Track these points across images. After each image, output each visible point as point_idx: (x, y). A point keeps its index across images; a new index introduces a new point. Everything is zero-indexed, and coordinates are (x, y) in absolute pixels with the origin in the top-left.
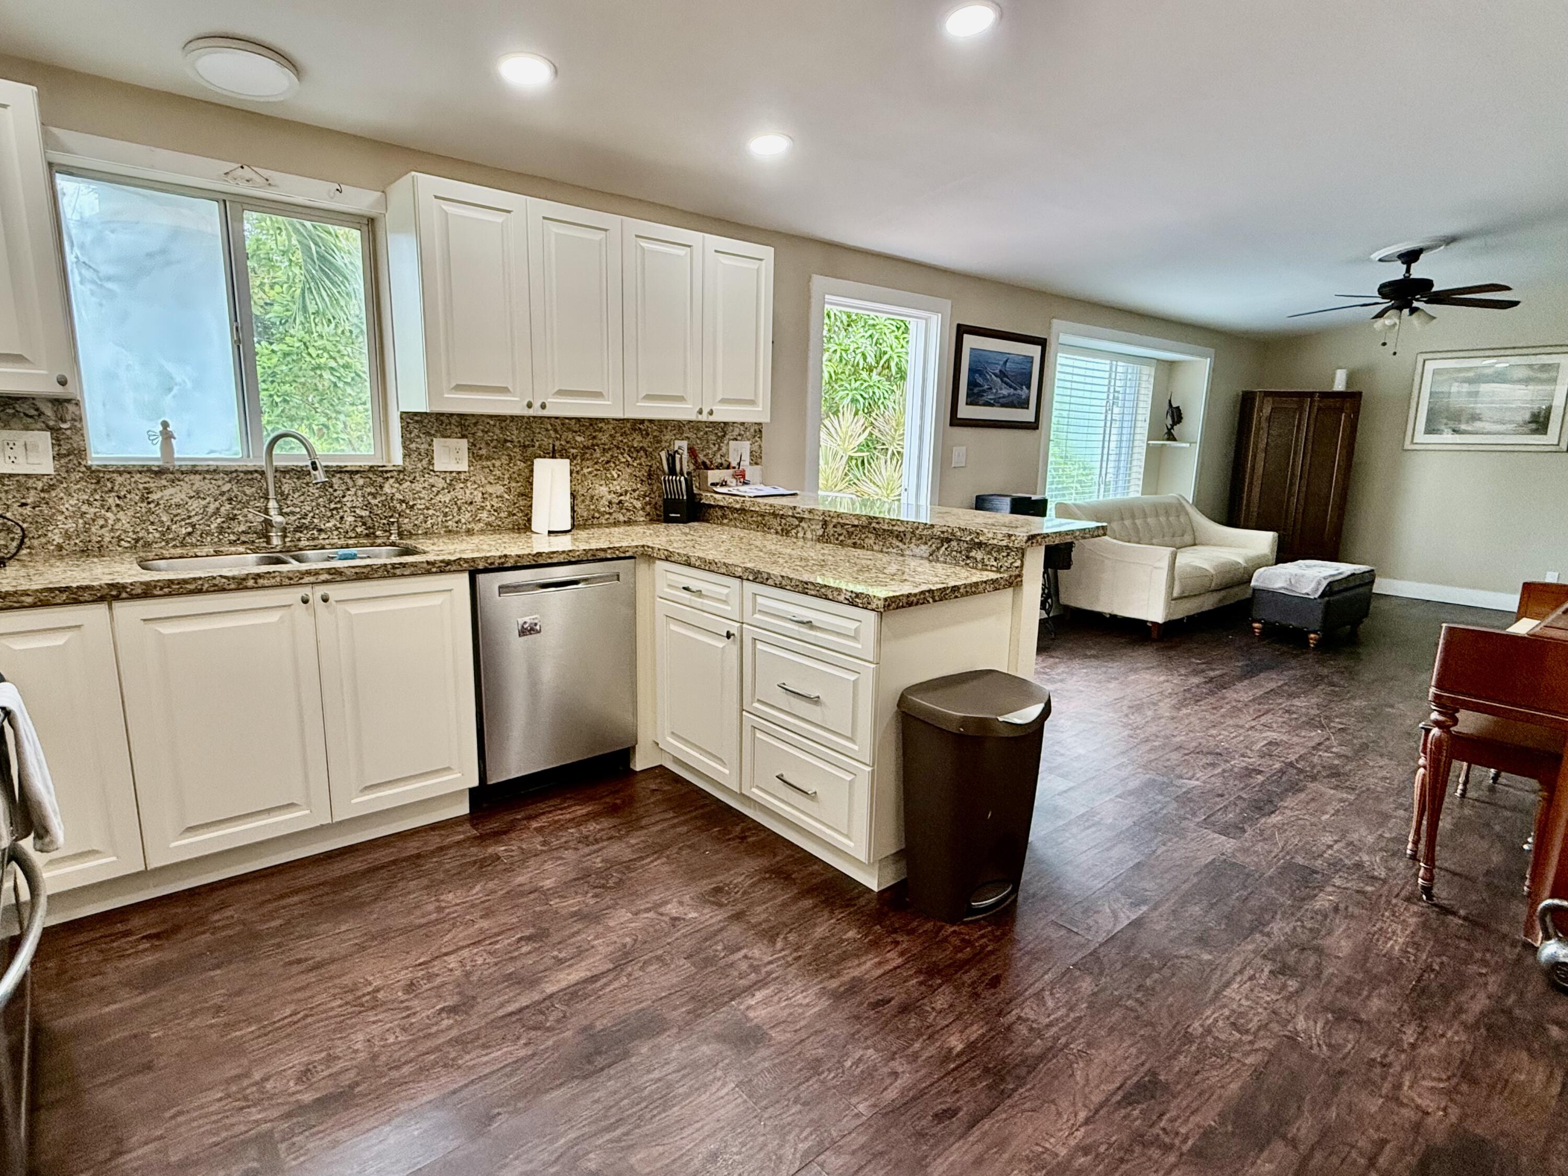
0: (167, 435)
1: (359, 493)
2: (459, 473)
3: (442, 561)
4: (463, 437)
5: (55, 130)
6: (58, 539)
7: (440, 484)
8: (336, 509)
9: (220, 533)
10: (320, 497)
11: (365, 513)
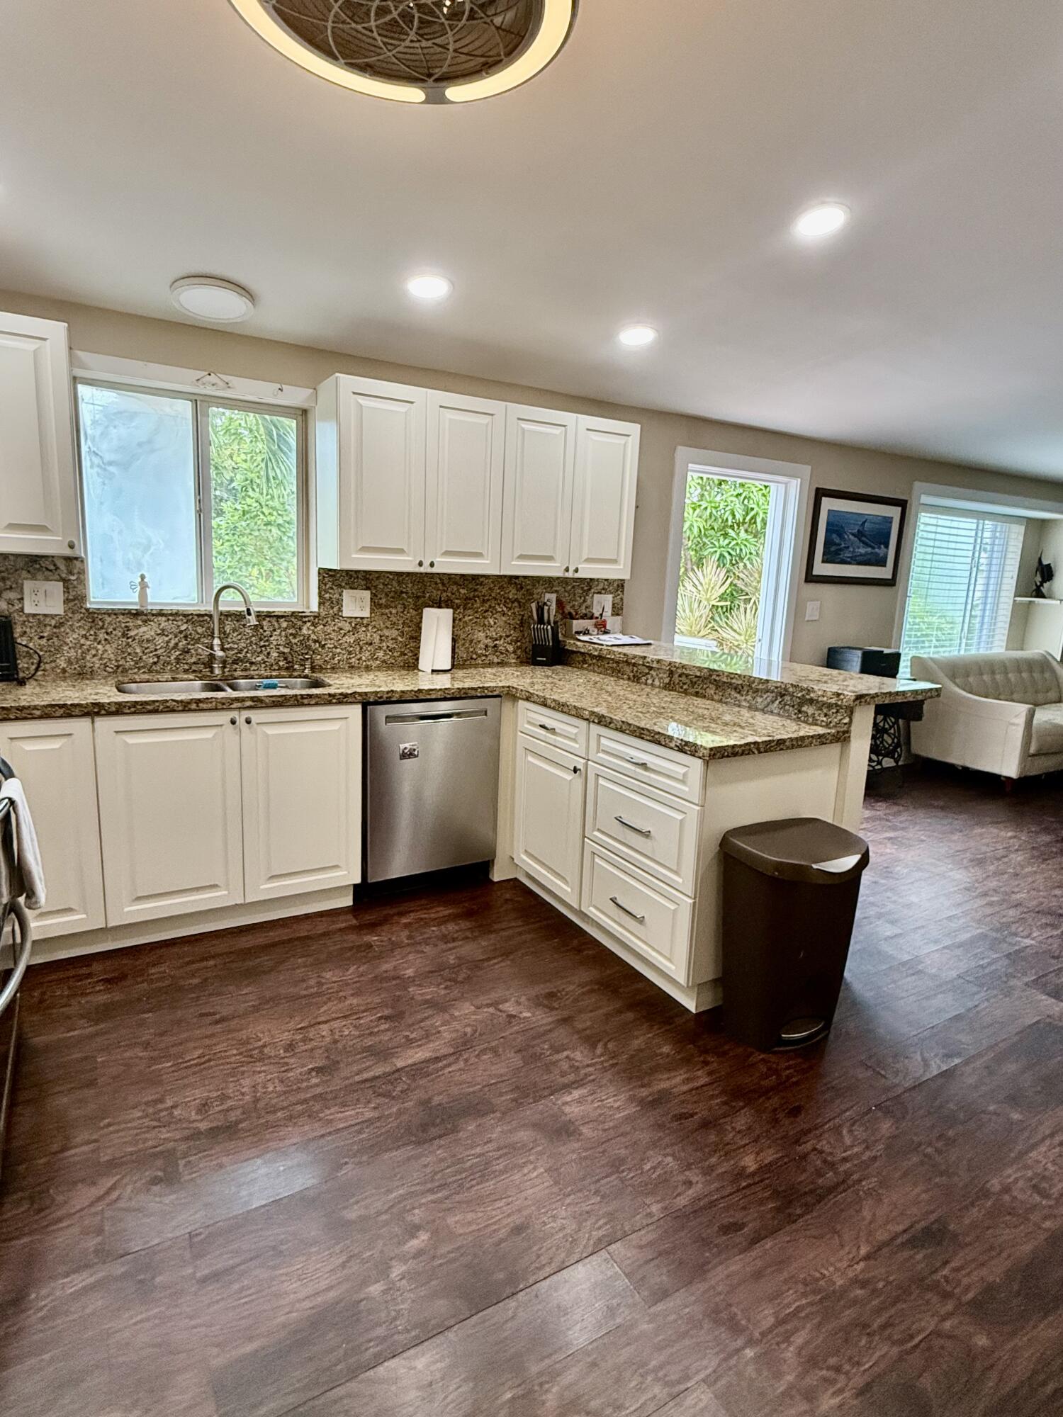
0: (144, 585)
1: (283, 633)
2: (362, 618)
3: (341, 694)
4: (367, 588)
5: (80, 353)
6: (63, 665)
7: (347, 627)
8: (264, 646)
9: (177, 663)
10: (253, 636)
11: (286, 650)
